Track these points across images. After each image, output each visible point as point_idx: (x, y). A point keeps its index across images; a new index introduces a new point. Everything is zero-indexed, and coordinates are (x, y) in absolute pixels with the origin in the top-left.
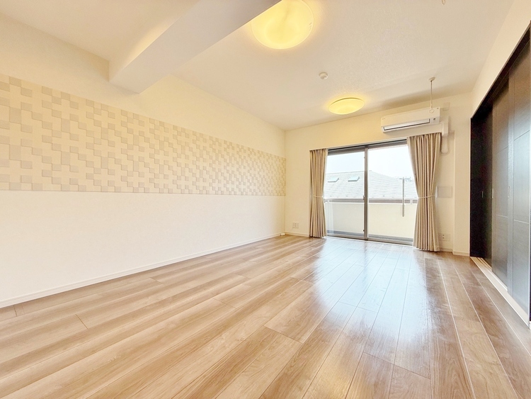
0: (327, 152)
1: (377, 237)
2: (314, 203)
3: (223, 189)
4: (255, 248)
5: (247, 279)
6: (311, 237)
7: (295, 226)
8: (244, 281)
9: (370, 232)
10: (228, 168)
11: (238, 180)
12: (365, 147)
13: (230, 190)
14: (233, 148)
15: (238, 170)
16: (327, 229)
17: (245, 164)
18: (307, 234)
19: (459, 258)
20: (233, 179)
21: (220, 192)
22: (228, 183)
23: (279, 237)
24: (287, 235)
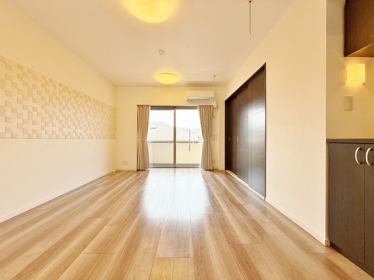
0: (150, 108)
1: (181, 165)
2: (140, 144)
3: (59, 133)
4: (94, 188)
5: (108, 220)
6: (138, 170)
7: (125, 163)
8: (107, 223)
9: (177, 162)
10: (64, 112)
11: (74, 124)
12: (174, 108)
13: (66, 134)
14: (69, 92)
15: (74, 114)
16: (150, 163)
17: (82, 110)
18: (135, 169)
19: (221, 171)
20: (69, 123)
21: (54, 136)
22: (63, 126)
23: (111, 174)
24: (118, 171)
